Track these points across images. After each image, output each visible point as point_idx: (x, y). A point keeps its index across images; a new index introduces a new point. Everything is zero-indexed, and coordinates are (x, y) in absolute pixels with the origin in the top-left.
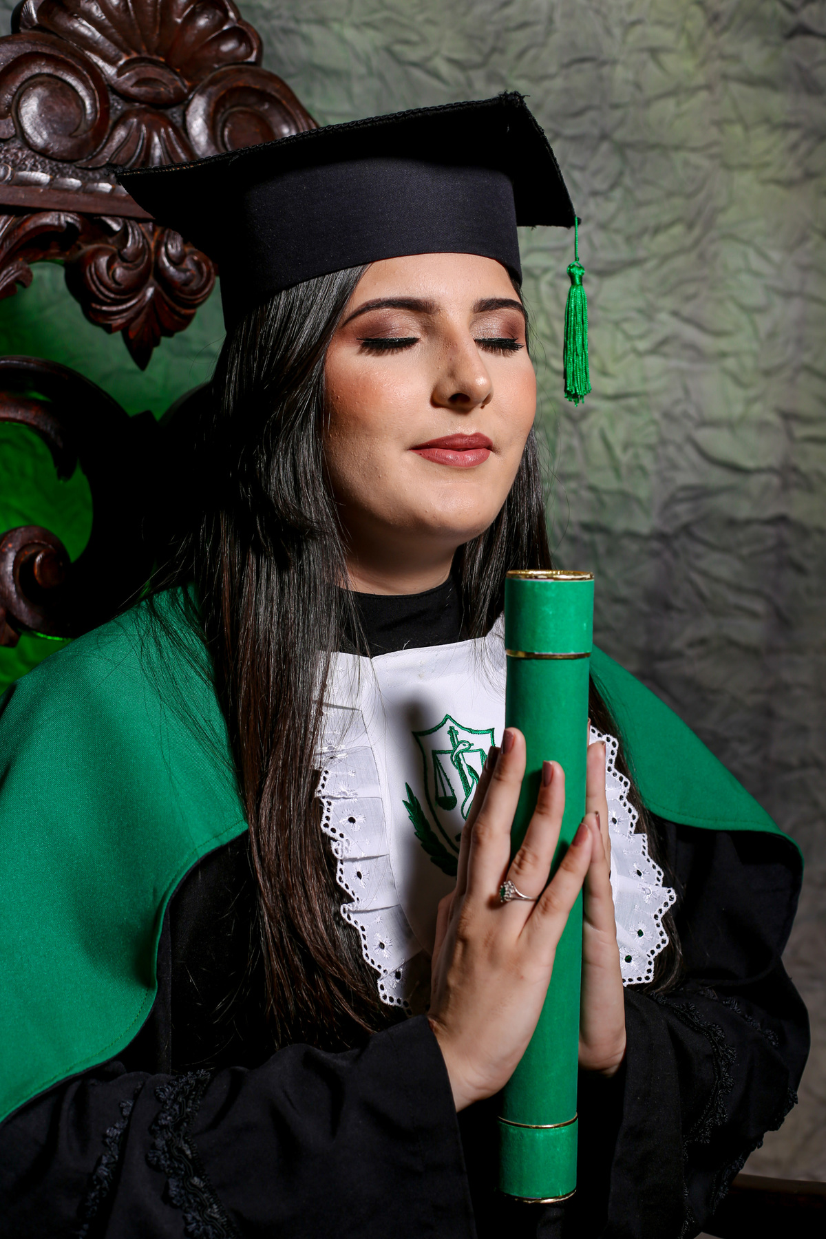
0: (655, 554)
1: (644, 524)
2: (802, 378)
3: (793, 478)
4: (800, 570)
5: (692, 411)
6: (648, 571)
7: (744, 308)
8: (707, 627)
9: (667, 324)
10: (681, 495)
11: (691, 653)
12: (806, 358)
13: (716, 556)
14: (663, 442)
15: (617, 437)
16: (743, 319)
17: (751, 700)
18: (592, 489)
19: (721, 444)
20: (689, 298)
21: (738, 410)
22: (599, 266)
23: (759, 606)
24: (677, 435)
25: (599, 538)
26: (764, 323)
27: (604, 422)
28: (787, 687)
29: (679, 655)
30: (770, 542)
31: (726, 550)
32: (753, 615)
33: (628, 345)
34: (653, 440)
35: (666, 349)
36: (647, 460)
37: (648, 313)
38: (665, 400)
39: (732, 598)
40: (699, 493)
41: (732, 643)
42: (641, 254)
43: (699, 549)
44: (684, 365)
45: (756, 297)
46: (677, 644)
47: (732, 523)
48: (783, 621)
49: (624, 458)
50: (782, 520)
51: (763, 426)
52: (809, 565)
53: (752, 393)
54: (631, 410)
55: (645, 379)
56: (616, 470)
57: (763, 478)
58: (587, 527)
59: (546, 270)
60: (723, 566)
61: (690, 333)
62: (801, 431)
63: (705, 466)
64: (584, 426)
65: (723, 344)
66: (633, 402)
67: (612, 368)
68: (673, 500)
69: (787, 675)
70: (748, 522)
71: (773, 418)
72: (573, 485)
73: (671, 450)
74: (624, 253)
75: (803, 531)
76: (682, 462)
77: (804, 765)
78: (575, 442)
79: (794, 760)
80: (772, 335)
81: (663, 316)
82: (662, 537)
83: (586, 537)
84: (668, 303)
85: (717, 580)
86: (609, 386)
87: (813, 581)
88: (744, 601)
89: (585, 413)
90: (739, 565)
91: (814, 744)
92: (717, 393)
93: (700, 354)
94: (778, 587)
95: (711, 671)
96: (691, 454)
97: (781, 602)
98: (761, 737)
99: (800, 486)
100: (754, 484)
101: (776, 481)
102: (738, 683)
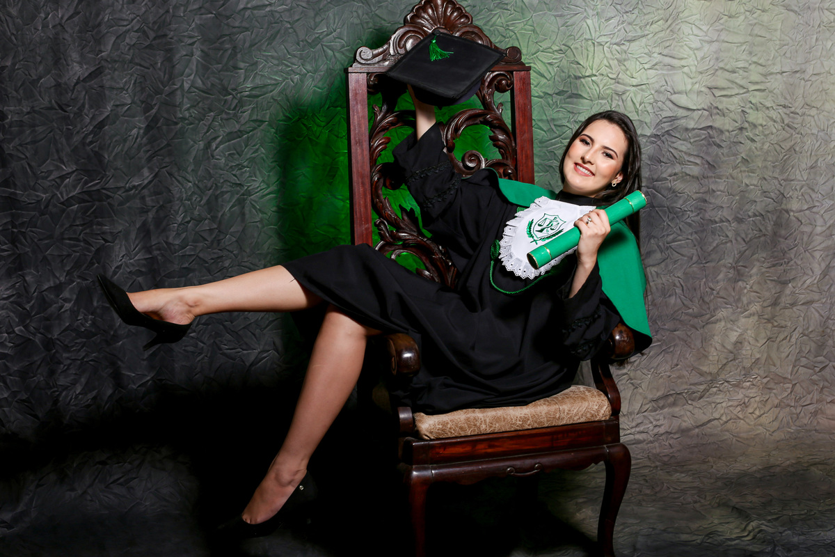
0: (653, 143)
1: (648, 132)
2: (719, 72)
3: (715, 111)
4: (719, 146)
5: (669, 89)
7: (690, 48)
8: (678, 168)
9: (657, 58)
10: (665, 120)
11: (669, 178)
12: (721, 65)
13: (682, 142)
14: (656, 101)
15: (637, 101)
16: (691, 52)
17: (696, 196)
19: (683, 100)
20: (666, 47)
21: (689, 87)
22: (629, 38)
23: (698, 161)
24: (662, 98)
26: (700, 54)
27: (632, 95)
28: (714, 191)
29: (665, 179)
30: (703, 137)
31: (684, 140)
32: (697, 164)
33: (641, 67)
34: (652, 101)
35: (656, 67)
36: (649, 108)
37: (649, 54)
38: (657, 86)
39: (687, 158)
40: (673, 119)
41: (687, 175)
42: (647, 32)
43: (674, 140)
45: (695, 43)
46: (664, 175)
47: (687, 129)
48: (711, 166)
49: (639, 107)
50: (711, 127)
51: (699, 93)
52: (723, 144)
53: (694, 80)
54: (642, 90)
55: (648, 79)
56: (637, 112)
57: (700, 112)
59: (606, 42)
60: (683, 146)
61: (667, 60)
62: (718, 93)
63: (676, 108)
64: (624, 97)
65: (683, 62)
66: (644, 87)
67: (635, 75)
68: (661, 122)
69: (713, 187)
70: (694, 129)
71: (704, 89)
73: (660, 104)
74: (640, 33)
75: (722, 132)
76: (665, 108)
77: (722, 221)
78: (620, 103)
79: (717, 219)
80: (703, 58)
81: (655, 55)
82: (656, 136)
84: (657, 50)
85: (681, 151)
86: (634, 82)
87: (725, 151)
88: (692, 159)
89: (624, 93)
90: (689, 145)
91: (726, 213)
92: (681, 81)
93: (672, 67)
94: (707, 153)
95: (678, 185)
96: (671, 105)
97: (709, 159)
98: (700, 210)
99: (718, 114)
100: (696, 115)
101: (706, 113)
102: (689, 190)
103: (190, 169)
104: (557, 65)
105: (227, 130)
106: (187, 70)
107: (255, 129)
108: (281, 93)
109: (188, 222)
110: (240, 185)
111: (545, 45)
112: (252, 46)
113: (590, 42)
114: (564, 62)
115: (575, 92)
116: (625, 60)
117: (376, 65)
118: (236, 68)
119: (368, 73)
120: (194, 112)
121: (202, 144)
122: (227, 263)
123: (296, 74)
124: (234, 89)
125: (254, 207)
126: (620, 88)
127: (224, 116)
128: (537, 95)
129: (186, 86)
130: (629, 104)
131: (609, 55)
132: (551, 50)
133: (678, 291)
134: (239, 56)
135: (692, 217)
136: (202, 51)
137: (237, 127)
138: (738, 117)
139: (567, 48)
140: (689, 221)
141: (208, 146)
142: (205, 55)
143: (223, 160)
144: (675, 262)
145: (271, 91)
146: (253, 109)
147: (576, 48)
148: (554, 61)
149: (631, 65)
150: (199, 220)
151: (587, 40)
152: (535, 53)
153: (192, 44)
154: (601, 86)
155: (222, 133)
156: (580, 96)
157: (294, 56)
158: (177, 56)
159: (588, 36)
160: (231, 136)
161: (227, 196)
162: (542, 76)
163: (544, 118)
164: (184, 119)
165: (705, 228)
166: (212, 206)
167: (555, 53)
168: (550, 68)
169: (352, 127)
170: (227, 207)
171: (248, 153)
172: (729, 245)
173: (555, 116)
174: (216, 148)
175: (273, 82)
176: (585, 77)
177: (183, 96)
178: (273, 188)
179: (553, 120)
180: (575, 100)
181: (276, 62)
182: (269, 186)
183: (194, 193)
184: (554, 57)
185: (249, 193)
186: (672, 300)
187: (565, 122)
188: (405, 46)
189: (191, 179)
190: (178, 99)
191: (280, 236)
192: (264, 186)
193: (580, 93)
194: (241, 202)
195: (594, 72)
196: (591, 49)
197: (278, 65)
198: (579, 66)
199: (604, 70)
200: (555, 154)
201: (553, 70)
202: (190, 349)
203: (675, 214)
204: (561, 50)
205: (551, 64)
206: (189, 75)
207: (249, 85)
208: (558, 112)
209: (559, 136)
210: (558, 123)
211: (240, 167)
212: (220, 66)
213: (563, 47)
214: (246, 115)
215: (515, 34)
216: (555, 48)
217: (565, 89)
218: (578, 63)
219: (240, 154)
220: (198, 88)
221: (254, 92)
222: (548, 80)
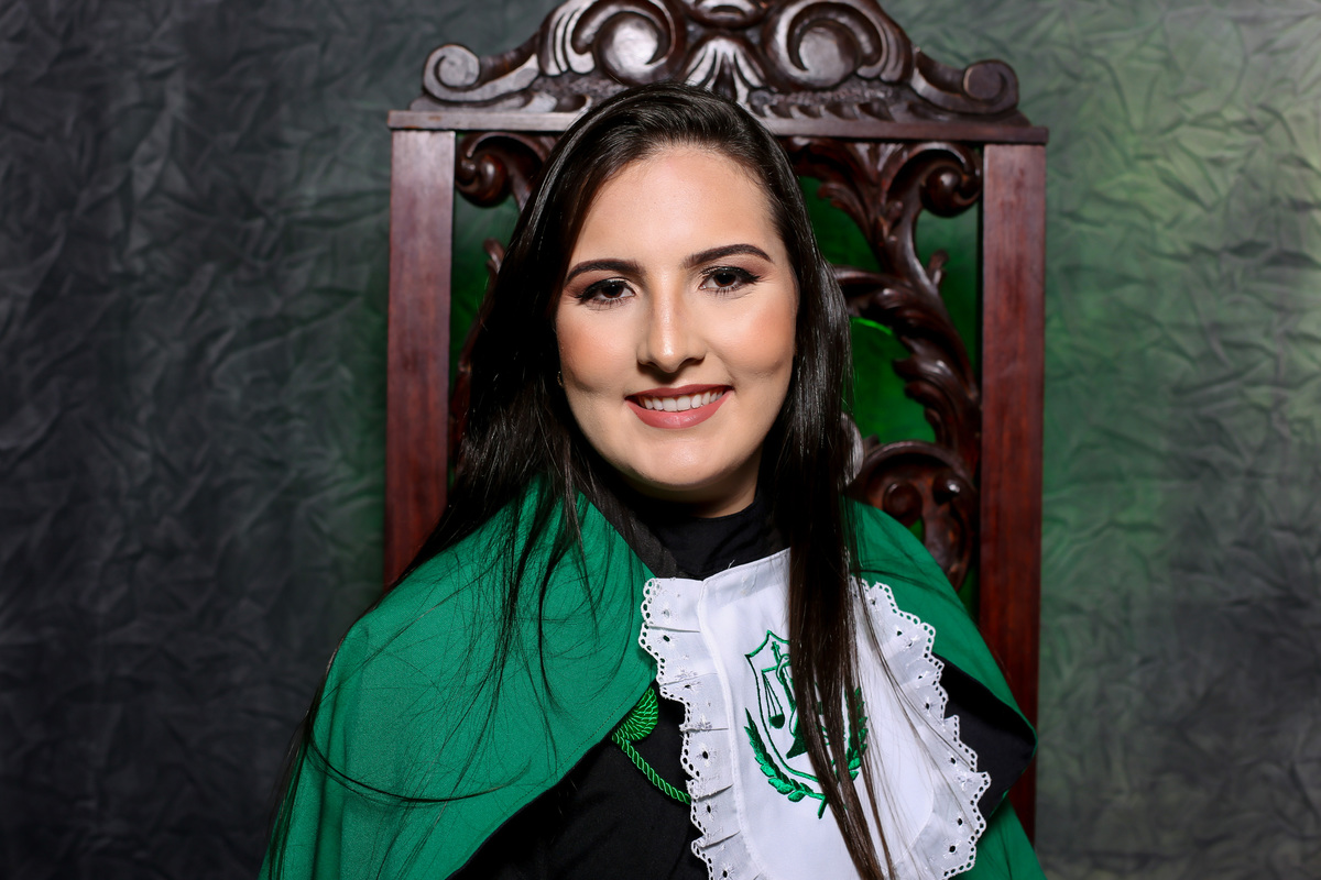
103: (143, 416)
104: (1235, 166)
105: (248, 313)
106: (144, 148)
107: (324, 313)
109: (137, 557)
110: (280, 465)
111: (1199, 105)
112: (321, 83)
114: (1261, 160)
115: (1291, 247)
118: (276, 143)
120: (162, 259)
121: (179, 350)
124: (271, 202)
125: (317, 528)
127: (243, 274)
128: (1169, 249)
129: (142, 187)
132: (1218, 122)
134: (285, 111)
136: (190, 95)
137: (276, 304)
139: (1268, 117)
141: (198, 353)
142: (197, 103)
143: (235, 395)
146: (321, 259)
147: (1300, 119)
148: (1229, 154)
150: (170, 553)
152: (1171, 128)
153: (162, 75)
155: (236, 319)
156: (1301, 261)
158: (114, 108)
160: (257, 329)
161: (245, 493)
162: (1189, 194)
163: (1191, 319)
164: (129, 277)
166: (204, 516)
167: (1234, 131)
168: (1216, 175)
170: (245, 524)
171: (303, 379)
173: (1226, 315)
174: (220, 361)
177: (128, 217)
179: (1218, 327)
180: (1289, 272)
182: (358, 473)
183: (152, 481)
184: (1229, 140)
185: (304, 488)
187: (1255, 336)
189: (144, 439)
190: (115, 223)
192: (344, 471)
193: (1307, 250)
194: (281, 511)
198: (1305, 172)
200: (1220, 428)
201: (1225, 182)
204: (1250, 122)
205: (1217, 162)
206: (149, 160)
207: (311, 191)
208: (1236, 304)
209: (1236, 375)
210: (1236, 336)
211: (281, 415)
212: (233, 138)
213: (1258, 115)
214: (299, 277)
215: (1110, 69)
216: (1233, 115)
217: (1261, 238)
218: (1304, 164)
219: (282, 378)
220: (173, 197)
221: (328, 212)
222: (1208, 209)
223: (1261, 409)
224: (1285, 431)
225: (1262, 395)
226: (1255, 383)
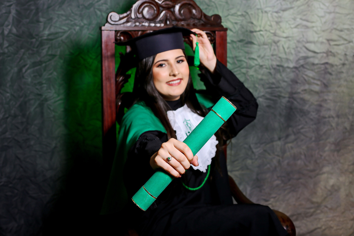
0: (294, 72)
1: (291, 65)
2: (334, 31)
3: (330, 54)
4: (331, 74)
5: (305, 40)
6: (292, 75)
7: (318, 16)
8: (307, 87)
9: (299, 21)
10: (301, 58)
11: (302, 93)
12: (335, 27)
13: (310, 71)
14: (297, 47)
15: (286, 46)
16: (318, 19)
17: (316, 103)
18: (280, 57)
19: (312, 47)
20: (304, 15)
21: (316, 39)
22: (283, 9)
23: (319, 83)
24: (300, 45)
25: (281, 69)
26: (323, 20)
27: (283, 43)
28: (326, 100)
29: (299, 93)
30: (322, 69)
31: (312, 70)
32: (317, 85)
33: (289, 26)
34: (294, 47)
35: (299, 27)
36: (293, 51)
37: (294, 19)
38: (298, 38)
39: (312, 81)
40: (306, 58)
41: (312, 91)
42: (293, 6)
43: (305, 70)
44: (303, 30)
45: (321, 13)
46: (299, 91)
47: (313, 64)
48: (326, 86)
49: (287, 50)
50: (327, 63)
51: (322, 43)
52: (333, 73)
53: (320, 35)
54: (289, 40)
55: (293, 34)
56: (285, 53)
57: (321, 55)
58: (278, 66)
59: (270, 11)
60: (311, 74)
61: (305, 23)
62: (332, 43)
63: (307, 52)
64: (278, 44)
65: (313, 24)
66: (290, 39)
67: (286, 31)
68: (299, 59)
69: (326, 97)
70: (317, 64)
71: (325, 41)
72: (275, 57)
73: (299, 49)
74: (289, 6)
75: (332, 66)
76: (301, 51)
78: (276, 48)
79: (327, 116)
80: (325, 22)
81: (298, 20)
82: (296, 68)
83: (278, 68)
84: (299, 16)
85: (309, 77)
86: (285, 35)
87: (334, 77)
88: (316, 82)
89: (278, 41)
90: (314, 74)
91: (332, 113)
92: (311, 35)
93: (307, 27)
94: (324, 78)
95: (307, 97)
96: (304, 49)
97: (325, 81)
98: (318, 111)
99: (331, 55)
100: (319, 56)
101: (325, 55)
102: (313, 99)
103: (8, 85)
104: (239, 24)
105: (32, 60)
106: (6, 23)
107: (50, 60)
108: (67, 37)
109: (7, 118)
110: (41, 95)
111: (233, 11)
112: (49, 7)
113: (260, 11)
114: (244, 23)
115: (250, 40)
116: (280, 22)
117: (122, 25)
118: (38, 21)
119: (116, 31)
120: (11, 49)
121: (16, 69)
122: (32, 143)
123: (77, 25)
124: (37, 35)
125: (49, 109)
126: (276, 39)
127: (30, 52)
129: (6, 32)
130: (281, 48)
131: (271, 19)
132: (236, 15)
133: (303, 157)
134: (40, 14)
135: (313, 115)
136: (17, 10)
137: (39, 59)
138: (342, 58)
139: (246, 14)
140: (311, 117)
141: (20, 70)
142: (18, 13)
143: (29, 79)
144: (302, 140)
145: (61, 36)
146: (49, 48)
147: (252, 14)
148: (238, 21)
149: (283, 25)
150: (15, 116)
151: (258, 9)
153: (10, 6)
154: (265, 37)
155: (29, 62)
156: (252, 43)
157: (76, 15)
159: (259, 7)
160: (35, 64)
161: (32, 102)
164: (4, 53)
165: (320, 121)
166: (23, 107)
167: (239, 17)
168: (236, 26)
169: (104, 68)
170: (33, 108)
171: (46, 75)
172: (332, 131)
173: (237, 54)
174: (26, 71)
175: (62, 31)
176: (256, 31)
177: (3, 39)
178: (62, 96)
179: (236, 57)
180: (249, 45)
181: (64, 18)
182: (59, 95)
183: (10, 100)
184: (238, 19)
185: (46, 100)
186: (299, 162)
187: (243, 59)
188: (142, 13)
189: (9, 91)
191: (66, 126)
192: (55, 95)
193: (252, 41)
194: (41, 105)
195: (262, 29)
196: (260, 14)
197: (66, 20)
198: (253, 25)
199: (268, 28)
201: (238, 27)
202: (9, 194)
203: (304, 113)
204: (242, 15)
205: (236, 23)
206: (8, 26)
207: (46, 32)
208: (239, 52)
209: (239, 67)
210: (239, 59)
211: (40, 84)
212: (28, 20)
213: (244, 13)
214: (44, 51)
215: (215, 4)
216: (239, 13)
217: (244, 38)
218: (252, 23)
219: (40, 75)
220: (13, 34)
221: (50, 37)
222: (234, 33)
223: (244, 74)
224: (248, 78)
225: (244, 70)
226: (243, 68)
